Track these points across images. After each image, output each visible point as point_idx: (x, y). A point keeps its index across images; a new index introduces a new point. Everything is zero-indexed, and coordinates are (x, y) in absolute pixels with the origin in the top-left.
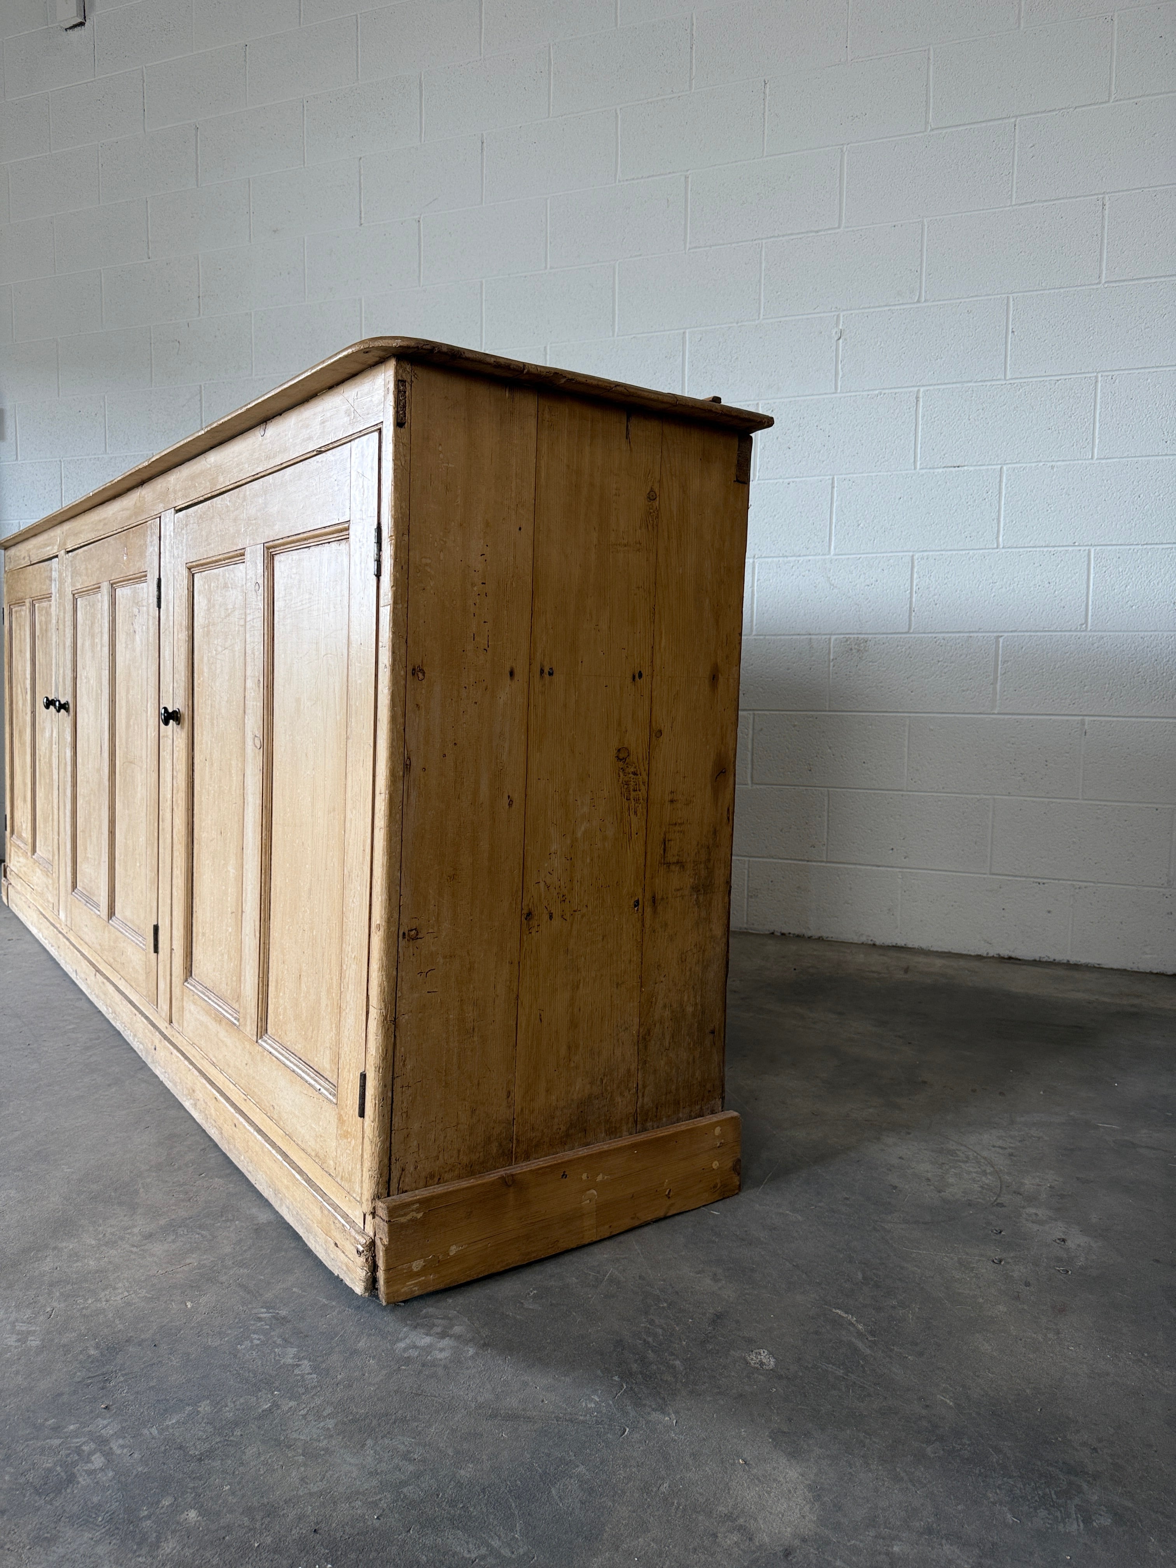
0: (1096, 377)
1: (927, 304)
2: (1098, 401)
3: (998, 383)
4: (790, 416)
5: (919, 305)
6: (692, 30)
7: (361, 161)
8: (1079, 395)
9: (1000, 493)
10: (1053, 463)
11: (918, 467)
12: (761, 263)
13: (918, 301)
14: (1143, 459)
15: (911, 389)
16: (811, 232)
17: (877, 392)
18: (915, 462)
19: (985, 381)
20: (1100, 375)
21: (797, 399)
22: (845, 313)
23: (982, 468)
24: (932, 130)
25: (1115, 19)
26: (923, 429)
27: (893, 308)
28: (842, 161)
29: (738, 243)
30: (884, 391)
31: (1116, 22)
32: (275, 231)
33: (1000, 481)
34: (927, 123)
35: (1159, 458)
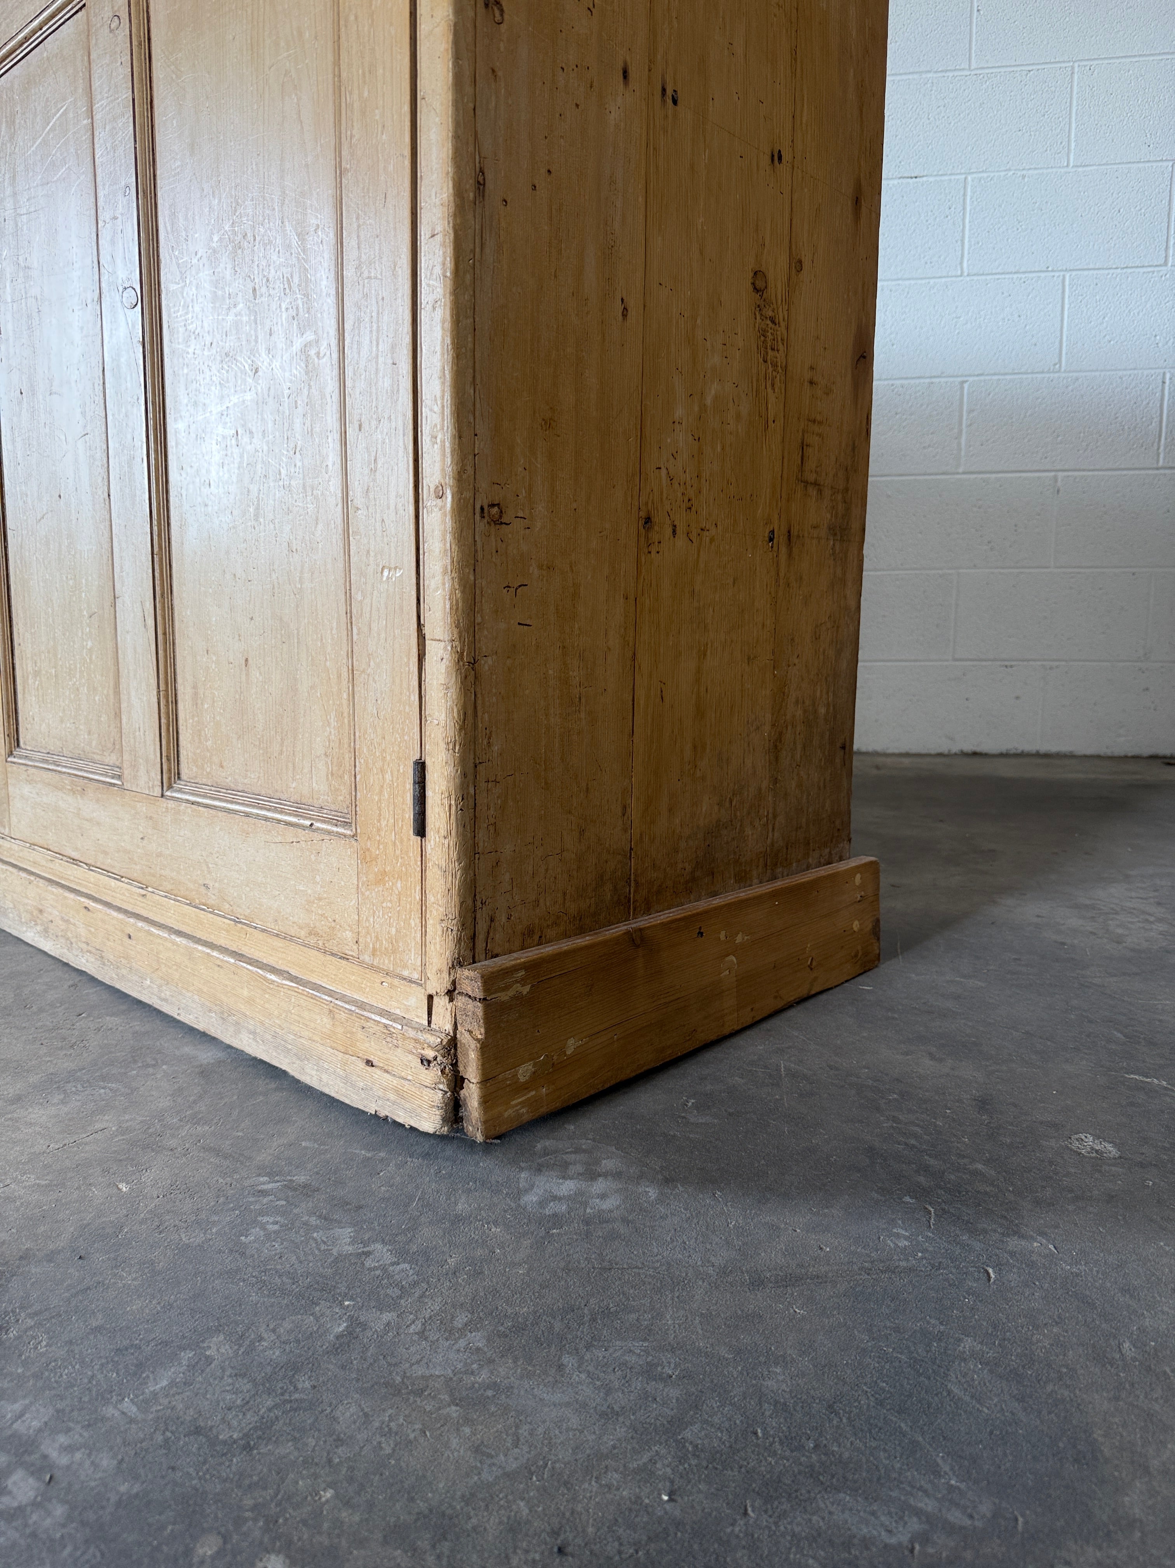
0: (1073, 67)
2: (1075, 96)
3: (961, 73)
8: (1053, 89)
9: (964, 209)
10: (1024, 172)
14: (1123, 166)
19: (946, 71)
20: (1076, 65)
23: (943, 178)
33: (965, 195)
35: (1141, 165)
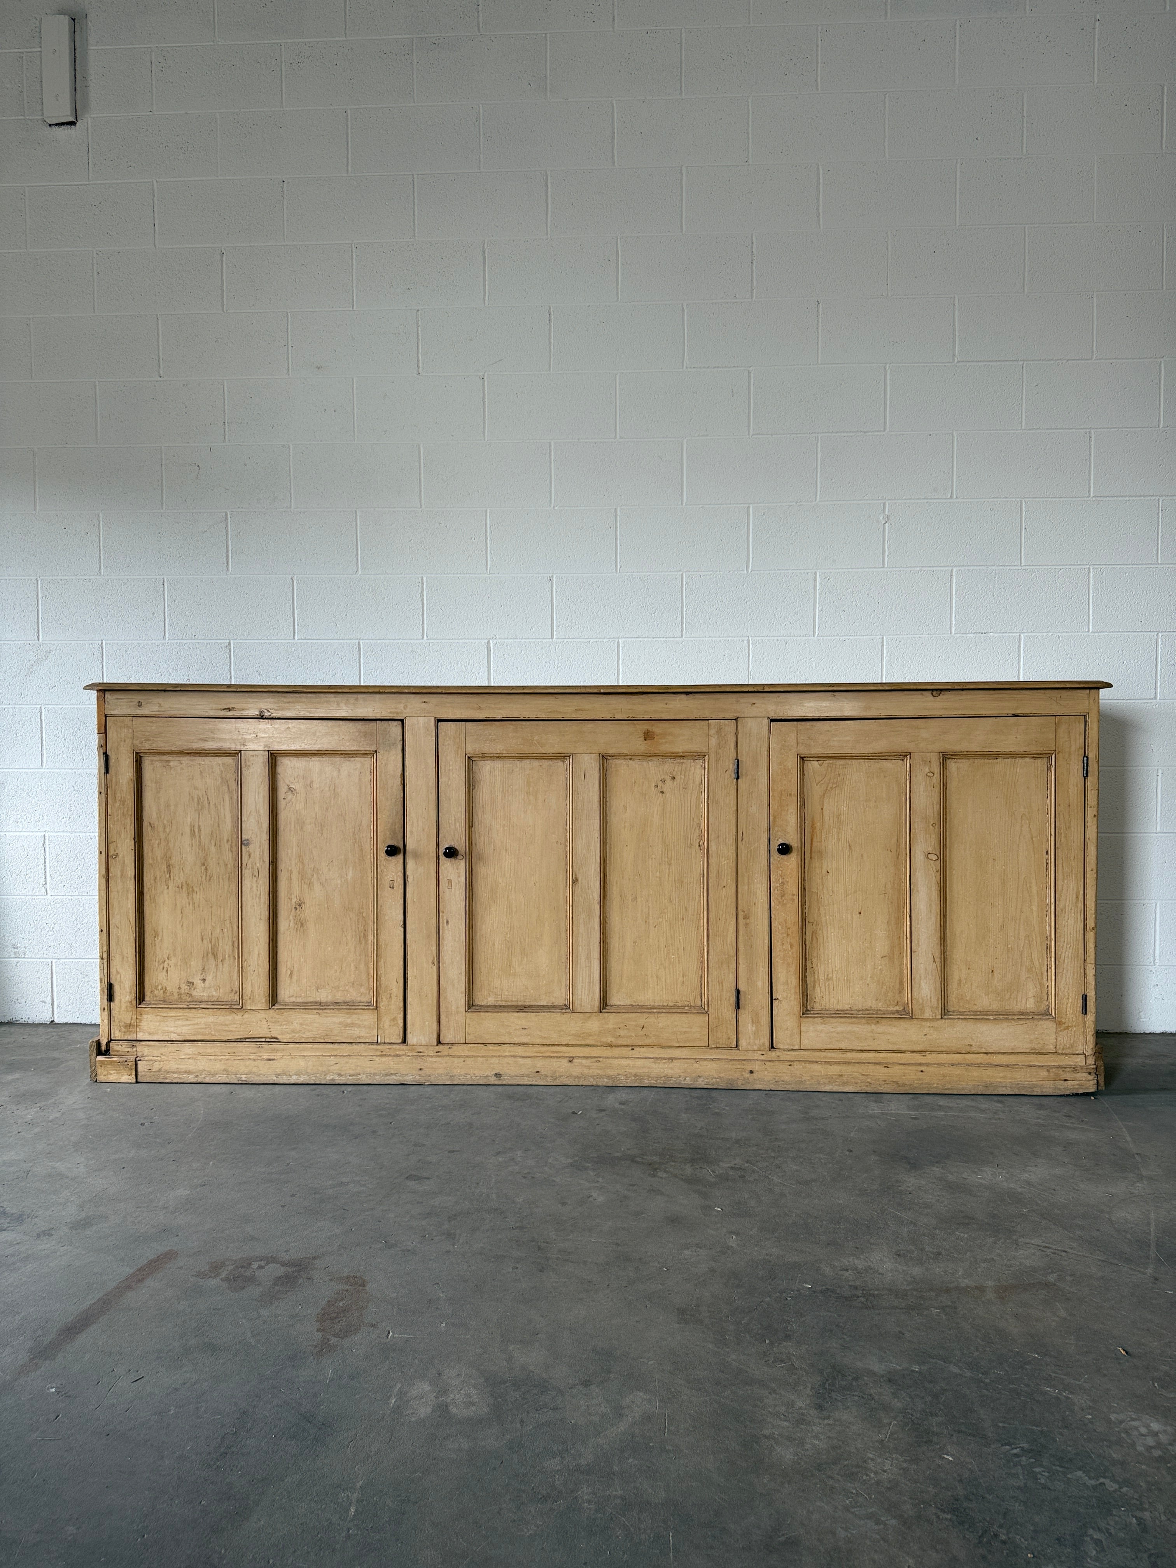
0: (1089, 569)
1: (958, 500)
2: (1091, 587)
3: (1015, 568)
4: (844, 584)
5: (950, 500)
6: (752, 247)
7: (419, 313)
8: (1077, 581)
9: (1019, 655)
10: (1059, 634)
11: (953, 632)
12: (817, 453)
13: (951, 497)
14: (1125, 633)
15: (947, 568)
16: (861, 431)
17: (918, 569)
18: (951, 628)
19: (1005, 566)
20: (1091, 567)
21: (851, 570)
22: (890, 501)
23: (1004, 635)
24: (959, 362)
25: (1094, 296)
26: (956, 601)
27: (930, 501)
28: (885, 376)
29: (797, 434)
30: (924, 569)
31: (1095, 300)
32: (319, 368)
33: (1019, 646)
34: (954, 355)
35: (1136, 634)
